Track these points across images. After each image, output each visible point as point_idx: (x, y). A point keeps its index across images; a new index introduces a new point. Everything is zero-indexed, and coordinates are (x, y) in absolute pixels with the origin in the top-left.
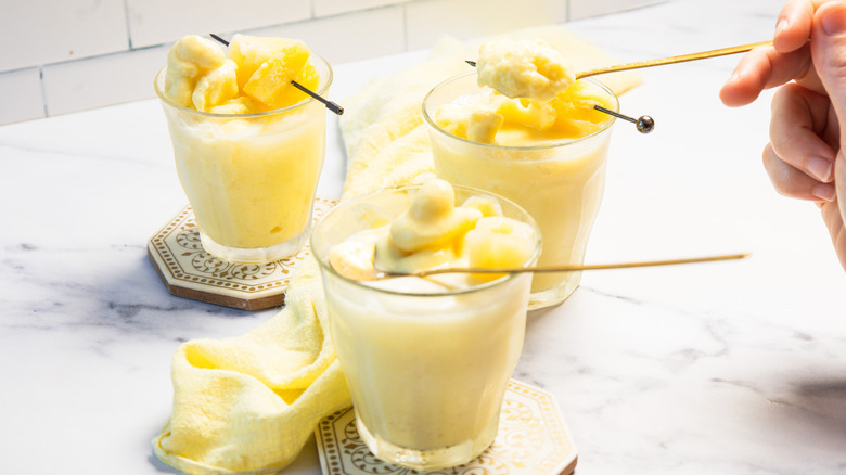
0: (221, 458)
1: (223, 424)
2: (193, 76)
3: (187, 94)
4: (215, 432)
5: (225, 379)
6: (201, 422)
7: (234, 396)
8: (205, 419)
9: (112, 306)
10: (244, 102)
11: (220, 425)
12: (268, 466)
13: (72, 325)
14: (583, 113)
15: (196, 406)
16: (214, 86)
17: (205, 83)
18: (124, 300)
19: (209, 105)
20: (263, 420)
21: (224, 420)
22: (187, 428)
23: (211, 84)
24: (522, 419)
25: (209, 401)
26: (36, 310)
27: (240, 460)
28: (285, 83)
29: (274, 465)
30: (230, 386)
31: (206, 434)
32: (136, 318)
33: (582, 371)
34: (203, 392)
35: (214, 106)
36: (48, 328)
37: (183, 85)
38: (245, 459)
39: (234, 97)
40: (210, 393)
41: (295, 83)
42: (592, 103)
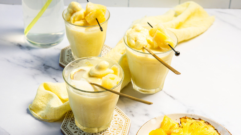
0: (41, 114)
1: (45, 105)
2: (72, 12)
3: (69, 17)
4: (43, 107)
5: (49, 94)
6: (39, 104)
7: (50, 99)
8: (41, 103)
9: (44, 65)
10: (84, 21)
11: (44, 105)
12: (51, 119)
13: (32, 68)
14: (165, 46)
15: (40, 99)
16: (76, 16)
18: (48, 64)
19: (74, 21)
20: (51, 108)
21: (46, 104)
22: (35, 104)
23: (75, 15)
24: (119, 125)
25: (44, 99)
26: (26, 61)
27: (45, 116)
28: (94, 19)
29: (53, 119)
30: (50, 96)
31: (40, 107)
32: (47, 70)
33: (146, 115)
34: (43, 96)
35: (76, 21)
36: (26, 67)
37: (69, 15)
38: (46, 116)
39: (83, 20)
40: (45, 97)
41: (97, 19)
42: (168, 44)
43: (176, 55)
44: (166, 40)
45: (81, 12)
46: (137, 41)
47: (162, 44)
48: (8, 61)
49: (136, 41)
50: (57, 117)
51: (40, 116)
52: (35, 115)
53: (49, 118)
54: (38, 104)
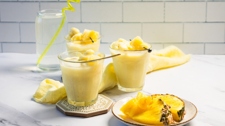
2: (72, 35)
5: (49, 86)
8: (43, 92)
11: (45, 94)
15: (42, 89)
16: (75, 37)
17: (73, 37)
20: (50, 91)
24: (103, 103)
25: (45, 89)
27: (44, 99)
29: (51, 102)
31: (42, 94)
34: (44, 87)
35: (74, 41)
36: (35, 80)
37: (70, 37)
39: (80, 41)
40: (46, 87)
41: (90, 38)
42: (143, 47)
43: (149, 52)
44: (142, 45)
45: (79, 34)
46: (120, 46)
47: (139, 47)
48: (22, 78)
49: (118, 47)
50: (54, 100)
51: (41, 100)
52: (37, 100)
53: (47, 101)
54: (40, 92)
